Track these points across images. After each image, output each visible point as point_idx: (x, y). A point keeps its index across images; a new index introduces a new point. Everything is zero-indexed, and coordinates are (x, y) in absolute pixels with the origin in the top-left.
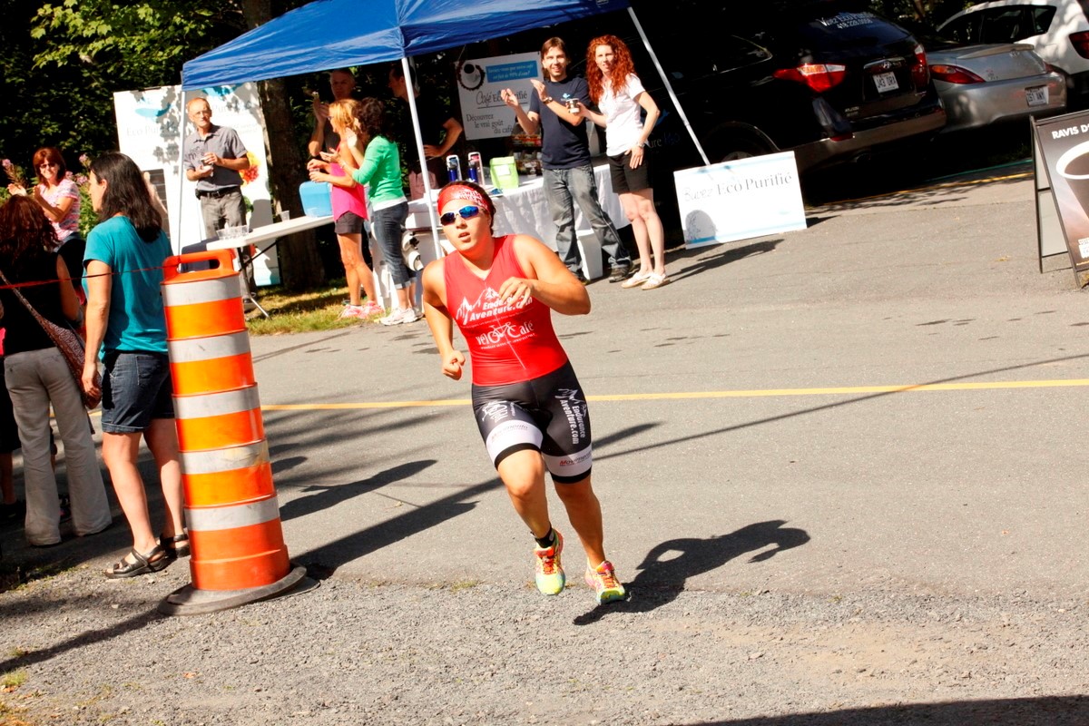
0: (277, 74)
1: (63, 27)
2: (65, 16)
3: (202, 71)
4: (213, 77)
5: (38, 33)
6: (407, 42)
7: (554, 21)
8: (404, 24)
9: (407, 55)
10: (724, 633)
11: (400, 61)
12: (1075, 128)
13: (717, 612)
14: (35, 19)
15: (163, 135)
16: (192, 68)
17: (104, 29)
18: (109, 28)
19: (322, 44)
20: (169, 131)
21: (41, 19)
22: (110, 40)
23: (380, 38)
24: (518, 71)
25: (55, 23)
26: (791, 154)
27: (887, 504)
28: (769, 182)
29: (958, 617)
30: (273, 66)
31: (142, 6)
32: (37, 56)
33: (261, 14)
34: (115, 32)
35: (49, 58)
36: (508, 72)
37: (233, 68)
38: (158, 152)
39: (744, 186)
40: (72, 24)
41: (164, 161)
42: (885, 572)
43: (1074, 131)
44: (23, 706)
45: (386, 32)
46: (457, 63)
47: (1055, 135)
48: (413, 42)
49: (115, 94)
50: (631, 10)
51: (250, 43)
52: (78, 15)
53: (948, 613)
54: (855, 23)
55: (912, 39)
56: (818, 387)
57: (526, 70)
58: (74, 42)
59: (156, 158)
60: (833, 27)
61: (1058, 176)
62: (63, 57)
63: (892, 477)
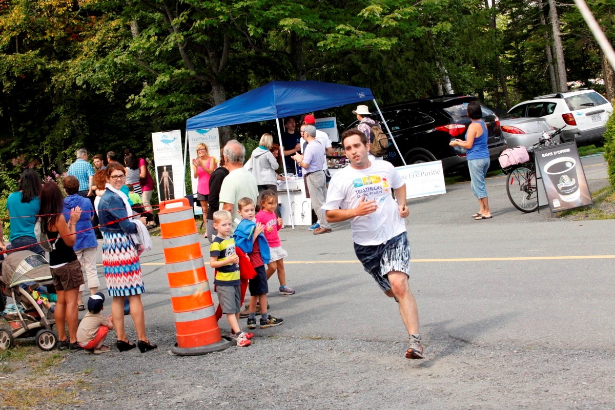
1: (139, 104)
2: (139, 99)
3: (195, 123)
4: (199, 125)
5: (128, 106)
6: (278, 111)
7: (340, 104)
9: (278, 117)
10: (377, 358)
11: (275, 120)
12: (551, 153)
17: (156, 105)
19: (245, 112)
21: (130, 100)
23: (266, 110)
24: (326, 125)
25: (135, 102)
26: (440, 161)
27: (454, 307)
28: (431, 173)
29: (473, 353)
30: (223, 121)
32: (128, 115)
33: (221, 99)
35: (133, 116)
36: (322, 125)
37: (207, 122)
39: (420, 175)
40: (142, 103)
42: (447, 335)
43: (551, 154)
45: (269, 108)
47: (543, 156)
48: (282, 112)
49: (153, 134)
50: (374, 100)
51: (214, 111)
52: (145, 99)
53: (470, 352)
55: (494, 114)
56: (436, 258)
57: (328, 125)
58: (143, 109)
60: (461, 108)
61: (544, 173)
62: (139, 115)
63: (458, 296)
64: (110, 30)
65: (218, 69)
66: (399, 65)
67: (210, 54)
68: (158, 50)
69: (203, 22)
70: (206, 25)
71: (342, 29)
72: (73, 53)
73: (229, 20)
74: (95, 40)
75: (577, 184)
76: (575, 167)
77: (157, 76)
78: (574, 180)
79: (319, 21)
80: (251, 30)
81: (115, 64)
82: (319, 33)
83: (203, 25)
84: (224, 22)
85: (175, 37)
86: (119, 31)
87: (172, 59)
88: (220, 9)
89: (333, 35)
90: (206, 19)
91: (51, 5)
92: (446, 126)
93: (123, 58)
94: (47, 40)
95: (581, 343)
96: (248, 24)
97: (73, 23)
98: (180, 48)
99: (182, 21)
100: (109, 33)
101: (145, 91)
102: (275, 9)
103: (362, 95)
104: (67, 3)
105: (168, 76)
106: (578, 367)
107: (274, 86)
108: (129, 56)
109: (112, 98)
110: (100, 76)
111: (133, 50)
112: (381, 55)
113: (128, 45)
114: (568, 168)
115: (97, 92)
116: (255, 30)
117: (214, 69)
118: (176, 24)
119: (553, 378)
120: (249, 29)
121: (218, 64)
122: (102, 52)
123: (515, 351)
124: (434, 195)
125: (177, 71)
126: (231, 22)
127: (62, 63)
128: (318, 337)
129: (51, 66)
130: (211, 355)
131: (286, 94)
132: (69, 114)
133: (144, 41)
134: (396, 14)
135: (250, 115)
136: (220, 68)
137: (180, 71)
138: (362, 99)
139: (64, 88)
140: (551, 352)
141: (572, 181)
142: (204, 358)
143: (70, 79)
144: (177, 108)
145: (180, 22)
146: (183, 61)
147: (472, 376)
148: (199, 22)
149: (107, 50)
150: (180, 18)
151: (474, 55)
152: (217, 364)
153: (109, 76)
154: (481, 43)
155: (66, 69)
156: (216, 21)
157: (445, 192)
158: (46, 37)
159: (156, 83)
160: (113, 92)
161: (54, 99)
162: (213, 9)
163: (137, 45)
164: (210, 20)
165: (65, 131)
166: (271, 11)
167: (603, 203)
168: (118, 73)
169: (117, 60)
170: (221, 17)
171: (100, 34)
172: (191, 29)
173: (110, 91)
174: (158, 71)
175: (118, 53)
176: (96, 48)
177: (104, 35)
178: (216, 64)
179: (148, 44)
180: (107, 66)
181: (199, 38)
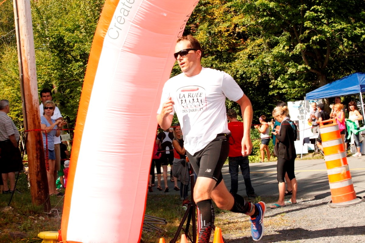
1: (277, 85)
2: (278, 83)
3: (310, 96)
4: (313, 97)
5: (271, 86)
6: (361, 88)
8: (361, 84)
9: (361, 92)
14: (270, 83)
15: (300, 113)
16: (308, 95)
17: (287, 86)
18: (288, 86)
19: (341, 89)
20: (301, 111)
21: (272, 83)
22: (287, 89)
23: (355, 88)
25: (275, 84)
30: (328, 94)
31: (296, 81)
32: (269, 92)
33: (324, 84)
34: (289, 87)
35: (272, 93)
37: (319, 95)
38: (298, 117)
40: (279, 85)
41: (300, 119)
44: (286, 219)
45: (356, 86)
48: (363, 89)
49: (288, 102)
51: (323, 89)
52: (280, 82)
58: (278, 89)
59: (298, 118)
62: (276, 93)
64: (256, 45)
65: (322, 66)
67: (318, 57)
68: (291, 53)
69: (317, 37)
70: (319, 40)
72: (233, 59)
73: (332, 36)
74: (247, 51)
77: (288, 69)
80: (345, 42)
81: (263, 62)
83: (317, 39)
84: (329, 37)
85: (300, 46)
86: (261, 46)
87: (297, 59)
88: (327, 30)
90: (319, 35)
91: (221, 30)
93: (268, 59)
94: (218, 51)
96: (344, 38)
97: (233, 42)
98: (302, 53)
100: (254, 47)
101: (281, 78)
104: (230, 29)
105: (295, 69)
107: (357, 75)
108: (272, 58)
109: (257, 84)
110: (254, 70)
111: (275, 54)
113: (272, 51)
115: (248, 81)
116: (348, 42)
118: (301, 38)
120: (344, 41)
122: (251, 57)
125: (300, 67)
127: (228, 64)
129: (222, 65)
133: (281, 49)
136: (324, 65)
137: (302, 66)
143: (232, 73)
144: (296, 89)
145: (304, 37)
146: (303, 60)
148: (315, 36)
149: (254, 56)
153: (259, 69)
155: (230, 68)
156: (325, 36)
158: (219, 49)
159: (288, 73)
160: (258, 81)
162: (323, 30)
163: (277, 51)
164: (321, 36)
165: (229, 104)
168: (265, 68)
169: (266, 60)
170: (328, 34)
171: (250, 47)
172: (311, 41)
173: (256, 80)
174: (289, 66)
175: (265, 56)
176: (248, 55)
177: (252, 48)
178: (321, 63)
179: (284, 50)
180: (258, 63)
181: (315, 47)
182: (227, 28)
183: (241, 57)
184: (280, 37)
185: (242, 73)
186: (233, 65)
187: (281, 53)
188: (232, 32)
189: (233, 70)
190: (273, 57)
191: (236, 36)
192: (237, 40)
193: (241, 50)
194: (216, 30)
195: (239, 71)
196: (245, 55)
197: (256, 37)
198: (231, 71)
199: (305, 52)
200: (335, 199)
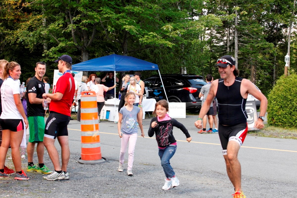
0: (89, 70)
1: (48, 55)
2: (49, 53)
5: (43, 55)
6: (116, 68)
7: (143, 69)
8: (116, 64)
9: (115, 70)
10: (179, 175)
11: (114, 71)
13: (178, 172)
14: (43, 52)
19: (99, 66)
23: (111, 66)
25: (47, 54)
26: (185, 103)
27: (209, 160)
28: (180, 108)
29: (225, 178)
30: (88, 68)
32: (41, 59)
33: (86, 59)
35: (43, 60)
37: (80, 68)
39: (175, 108)
40: (50, 55)
42: (210, 170)
46: (123, 75)
49: (55, 70)
50: (159, 70)
52: (51, 53)
54: (200, 81)
58: (49, 58)
60: (196, 81)
62: (46, 60)
63: (209, 156)
64: (36, 20)
65: (87, 45)
66: (167, 58)
67: (85, 38)
68: (63, 31)
69: (87, 21)
70: (88, 23)
71: (152, 34)
72: (16, 28)
73: (99, 22)
74: (28, 23)
75: (253, 120)
76: (253, 112)
77: (59, 43)
78: (252, 118)
79: (141, 29)
81: (40, 34)
82: (140, 35)
83: (87, 22)
84: (97, 22)
85: (72, 26)
86: (40, 20)
87: (68, 36)
88: (96, 16)
89: (147, 36)
90: (89, 20)
91: (10, 3)
92: (188, 88)
93: (44, 32)
94: (6, 19)
95: (275, 179)
96: (108, 25)
97: (18, 14)
98: (72, 32)
99: (77, 19)
100: (35, 21)
101: (52, 49)
102: (122, 20)
103: (153, 67)
104: (18, 4)
105: (65, 44)
106: (277, 188)
107: (114, 56)
109: (32, 51)
110: (31, 39)
111: (51, 29)
112: (160, 52)
113: (48, 27)
114: (251, 112)
115: (26, 47)
116: (111, 29)
117: (85, 45)
118: (74, 20)
119: (267, 191)
120: (108, 28)
121: (88, 43)
122: (31, 29)
123: (245, 179)
124: (180, 118)
125: (69, 43)
126: (100, 23)
127: (12, 31)
128: (147, 164)
129: (6, 32)
130: (98, 165)
131: (120, 61)
132: (9, 56)
133: (56, 26)
134: (178, 32)
135: (102, 67)
136: (88, 44)
137: (70, 42)
138: (153, 69)
139: (10, 43)
140: (262, 181)
141: (251, 118)
142: (95, 166)
143: (14, 39)
145: (76, 19)
146: (72, 38)
147: (228, 186)
148: (85, 20)
149: (33, 28)
150: (77, 17)
151: (197, 60)
152: (102, 169)
153: (35, 40)
154: (202, 55)
155: (12, 35)
156: (93, 22)
157: (185, 117)
158: (5, 18)
159: (58, 46)
160: (33, 49)
161: (2, 48)
162: (93, 16)
163: (53, 27)
164: (91, 21)
166: (120, 21)
167: (264, 131)
168: (40, 39)
169: (42, 33)
170: (96, 20)
171: (31, 20)
172: (81, 23)
173: (32, 48)
174: (60, 41)
175: (42, 30)
176: (28, 27)
177: (33, 21)
178: (86, 42)
179: (58, 28)
180: (36, 35)
181: (83, 29)
182: (15, 2)
183: (23, 27)
184: (57, 16)
185: (22, 41)
186: (15, 33)
187: (56, 29)
188: (19, 6)
189: (14, 36)
190: (49, 32)
191: (22, 10)
192: (22, 12)
193: (24, 22)
194: (7, 2)
195: (19, 38)
196: (26, 27)
197: (38, 13)
198: (13, 37)
199: (75, 32)
200: (84, 157)
